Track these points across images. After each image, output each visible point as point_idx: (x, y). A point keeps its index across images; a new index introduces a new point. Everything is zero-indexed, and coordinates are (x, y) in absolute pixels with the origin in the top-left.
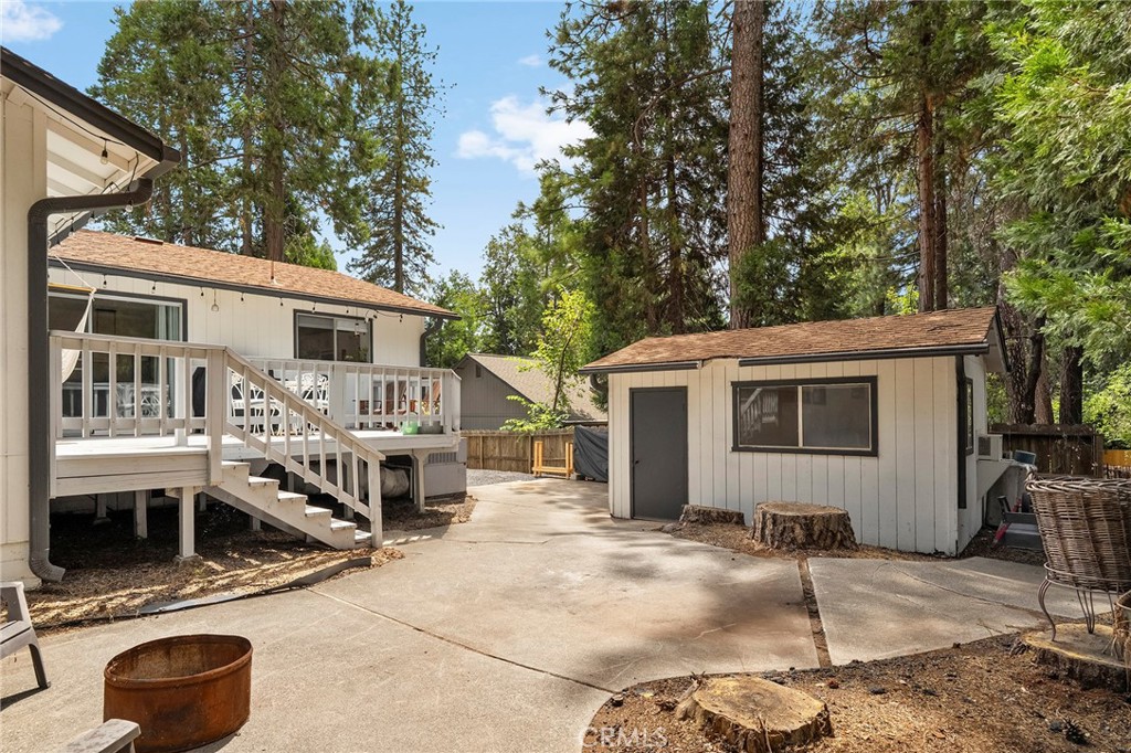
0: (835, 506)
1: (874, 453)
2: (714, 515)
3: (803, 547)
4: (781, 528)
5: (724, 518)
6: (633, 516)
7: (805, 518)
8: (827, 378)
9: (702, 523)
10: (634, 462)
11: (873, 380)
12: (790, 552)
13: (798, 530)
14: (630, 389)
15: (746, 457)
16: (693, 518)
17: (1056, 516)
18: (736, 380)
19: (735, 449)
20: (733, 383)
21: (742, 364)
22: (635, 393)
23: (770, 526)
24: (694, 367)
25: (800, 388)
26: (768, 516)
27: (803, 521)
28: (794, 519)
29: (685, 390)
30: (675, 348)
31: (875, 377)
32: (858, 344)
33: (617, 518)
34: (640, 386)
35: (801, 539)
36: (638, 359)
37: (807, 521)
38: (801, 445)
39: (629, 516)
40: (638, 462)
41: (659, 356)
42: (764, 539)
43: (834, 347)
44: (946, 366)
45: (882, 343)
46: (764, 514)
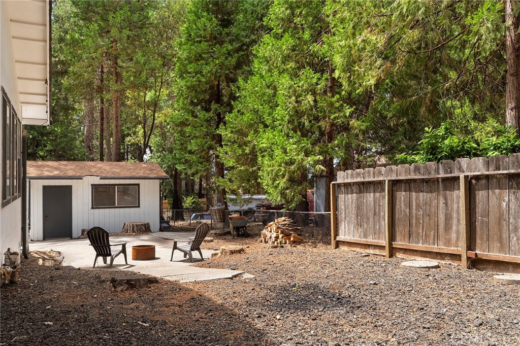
0: (146, 222)
1: (139, 206)
3: (145, 232)
4: (139, 228)
6: (44, 239)
8: (125, 184)
10: (45, 216)
11: (138, 185)
12: (143, 233)
13: (143, 228)
14: (43, 186)
15: (97, 211)
17: (215, 213)
19: (93, 208)
20: (92, 185)
21: (100, 179)
22: (45, 188)
24: (81, 179)
25: (116, 187)
28: (142, 225)
29: (71, 187)
30: (56, 169)
31: (139, 184)
32: (134, 174)
33: (36, 241)
34: (48, 185)
35: (144, 230)
36: (46, 174)
37: (145, 225)
38: (116, 205)
39: (42, 239)
40: (47, 216)
41: (56, 173)
42: (133, 231)
43: (128, 174)
44: (158, 182)
45: (141, 174)
46: (133, 225)
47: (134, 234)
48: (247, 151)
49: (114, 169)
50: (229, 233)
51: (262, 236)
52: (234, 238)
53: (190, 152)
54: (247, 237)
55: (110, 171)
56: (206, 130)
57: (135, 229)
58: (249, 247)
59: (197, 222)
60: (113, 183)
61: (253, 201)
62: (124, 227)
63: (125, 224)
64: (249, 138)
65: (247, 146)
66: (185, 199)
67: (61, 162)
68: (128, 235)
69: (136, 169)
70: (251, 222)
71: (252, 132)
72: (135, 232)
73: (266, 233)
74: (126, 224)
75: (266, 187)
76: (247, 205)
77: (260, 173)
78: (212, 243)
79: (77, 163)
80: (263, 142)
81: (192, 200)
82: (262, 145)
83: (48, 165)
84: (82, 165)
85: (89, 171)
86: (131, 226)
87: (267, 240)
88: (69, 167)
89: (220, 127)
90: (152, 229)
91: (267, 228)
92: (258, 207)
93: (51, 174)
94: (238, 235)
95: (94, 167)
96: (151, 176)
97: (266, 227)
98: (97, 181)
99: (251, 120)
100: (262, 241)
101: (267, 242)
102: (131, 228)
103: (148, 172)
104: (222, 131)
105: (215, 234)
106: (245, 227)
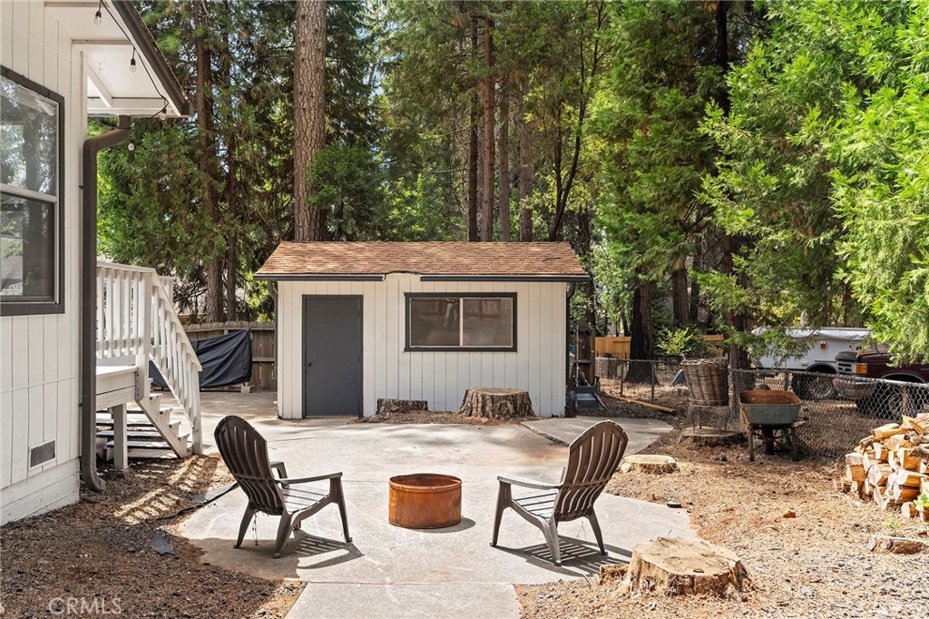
0: (518, 389)
1: (514, 349)
2: (410, 404)
3: (513, 416)
4: (498, 405)
5: (417, 406)
6: (305, 417)
7: (512, 396)
8: (482, 293)
9: (402, 412)
10: (307, 365)
11: (514, 296)
12: (507, 420)
13: (509, 405)
14: (303, 296)
15: (416, 356)
16: (394, 408)
17: (698, 376)
18: (409, 291)
19: (407, 349)
20: (405, 294)
21: (423, 279)
22: (307, 300)
23: (489, 404)
24: (380, 279)
25: (461, 300)
26: (487, 397)
27: (511, 398)
28: (506, 397)
29: (361, 298)
30: (336, 258)
31: (516, 294)
32: (504, 269)
33: (288, 420)
34: (314, 293)
35: (511, 411)
36: (311, 267)
37: (514, 399)
38: (461, 345)
39: (301, 417)
40: (310, 365)
41: (332, 266)
42: (484, 413)
43: (489, 269)
44: (563, 288)
45: (521, 269)
46: (483, 397)
47: (484, 420)
48: (798, 180)
49: (461, 259)
50: (740, 440)
51: (849, 472)
52: (752, 459)
53: (641, 209)
54: (796, 460)
55: (450, 263)
56: (680, 141)
57: (487, 409)
58: (792, 515)
59: (679, 390)
60: (455, 291)
61: (830, 344)
62: (464, 401)
63: (467, 392)
64: (804, 136)
65: (795, 163)
66: (670, 334)
67: (354, 244)
68: (471, 423)
69: (513, 257)
70: (824, 399)
71: (816, 113)
72: (488, 417)
73: (867, 463)
74: (470, 392)
75: (864, 298)
76: (799, 356)
77: (843, 249)
78: (668, 478)
79: (387, 246)
80: (853, 137)
81: (686, 336)
82: (853, 147)
83: (323, 251)
84: (395, 249)
85: (404, 262)
86: (480, 399)
87: (867, 490)
88: (362, 254)
89: (708, 111)
90: (535, 408)
91: (870, 444)
92: (846, 360)
93: (319, 269)
94: (770, 450)
95: (419, 253)
96: (544, 274)
97: (865, 441)
98: (416, 285)
99: (812, 75)
100: (847, 489)
101: (871, 496)
102: (480, 405)
103: (539, 264)
104: (713, 125)
105: (696, 439)
106: (789, 425)
